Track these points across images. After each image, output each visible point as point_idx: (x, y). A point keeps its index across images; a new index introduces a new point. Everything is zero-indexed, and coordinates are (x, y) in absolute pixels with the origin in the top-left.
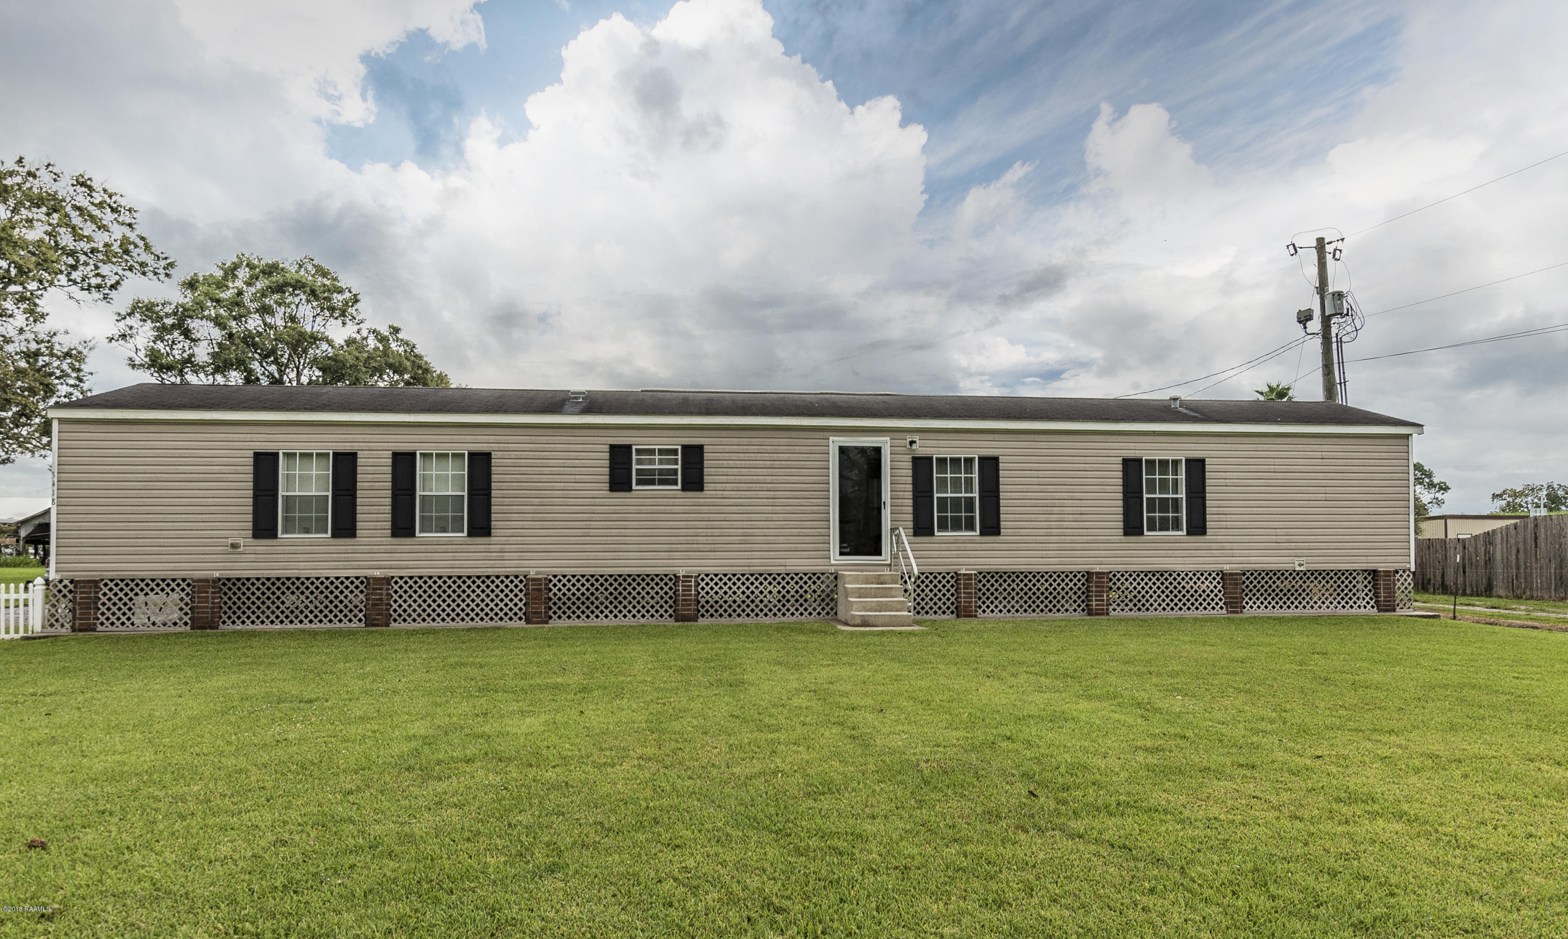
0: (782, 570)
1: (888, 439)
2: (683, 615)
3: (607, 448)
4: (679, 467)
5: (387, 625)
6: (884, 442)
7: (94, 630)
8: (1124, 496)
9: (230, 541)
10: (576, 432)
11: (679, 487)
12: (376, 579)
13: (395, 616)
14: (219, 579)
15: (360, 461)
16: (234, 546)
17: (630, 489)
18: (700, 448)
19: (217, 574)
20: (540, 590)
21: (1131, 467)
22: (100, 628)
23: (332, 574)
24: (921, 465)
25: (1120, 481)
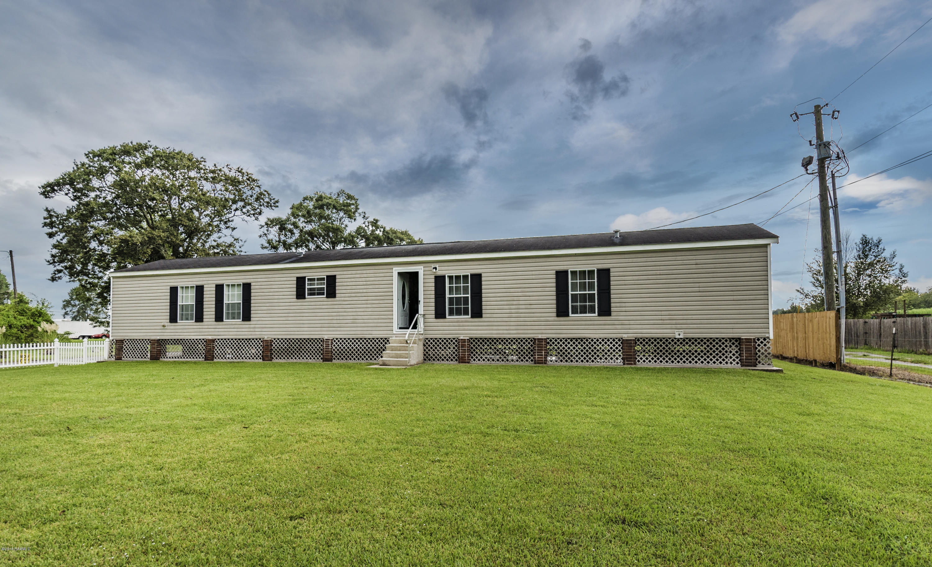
0: (370, 336)
1: (422, 267)
2: (326, 358)
3: (295, 279)
4: (325, 286)
5: (213, 360)
6: (420, 269)
7: (121, 359)
8: (557, 293)
9: (163, 324)
10: (283, 272)
11: (325, 296)
12: (209, 340)
13: (215, 356)
14: (159, 340)
15: (205, 289)
16: (164, 326)
17: (305, 298)
18: (334, 277)
19: (158, 338)
20: (268, 345)
21: (561, 276)
22: (123, 359)
23: (195, 338)
24: (439, 281)
25: (554, 285)
